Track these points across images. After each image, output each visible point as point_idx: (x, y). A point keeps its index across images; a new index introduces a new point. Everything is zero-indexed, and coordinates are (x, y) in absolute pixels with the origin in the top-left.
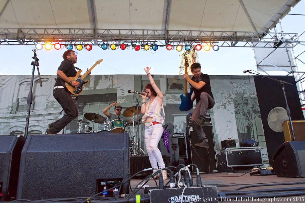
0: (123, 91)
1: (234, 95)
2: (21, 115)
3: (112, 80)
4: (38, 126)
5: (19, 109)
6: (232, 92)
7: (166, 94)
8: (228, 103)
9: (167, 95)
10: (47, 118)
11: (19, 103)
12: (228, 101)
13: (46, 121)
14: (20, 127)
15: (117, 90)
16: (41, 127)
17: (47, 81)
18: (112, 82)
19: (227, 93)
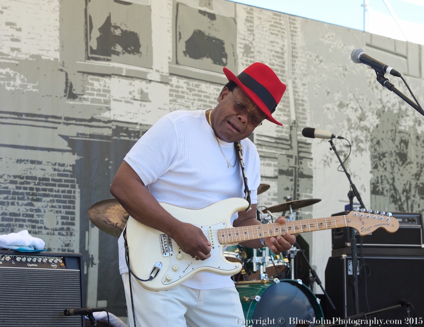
1: (375, 117)
6: (370, 104)
7: (171, 74)
8: (354, 147)
9: (174, 80)
12: (357, 139)
19: (353, 104)
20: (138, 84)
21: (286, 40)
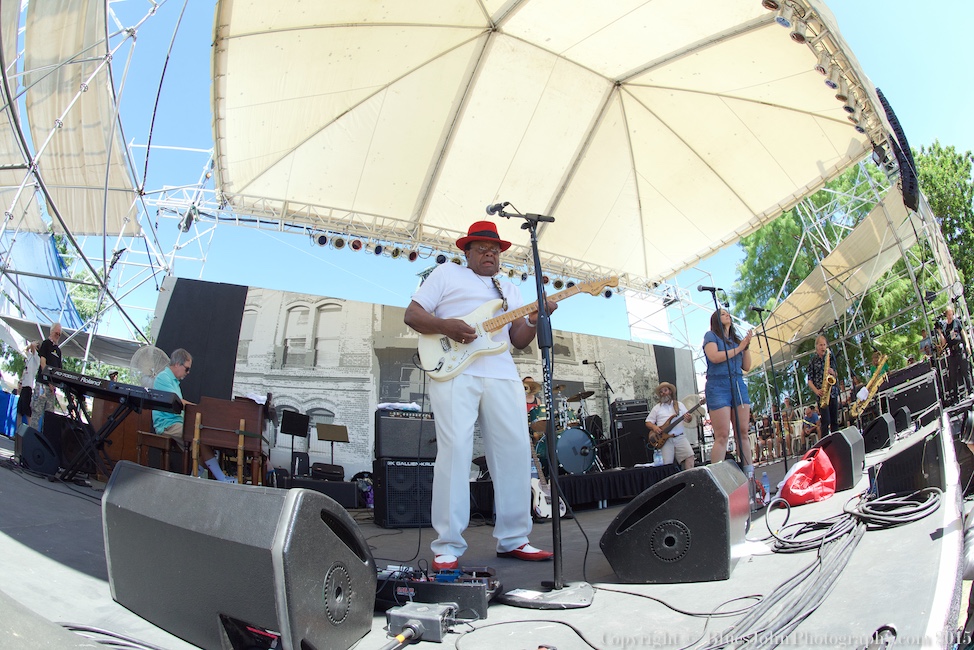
1: (634, 372)
2: (292, 374)
4: (326, 400)
5: (287, 362)
10: (342, 385)
11: (286, 348)
13: (341, 392)
14: (291, 398)
16: (333, 403)
17: (340, 310)
19: (624, 368)
20: (532, 366)
21: (594, 346)
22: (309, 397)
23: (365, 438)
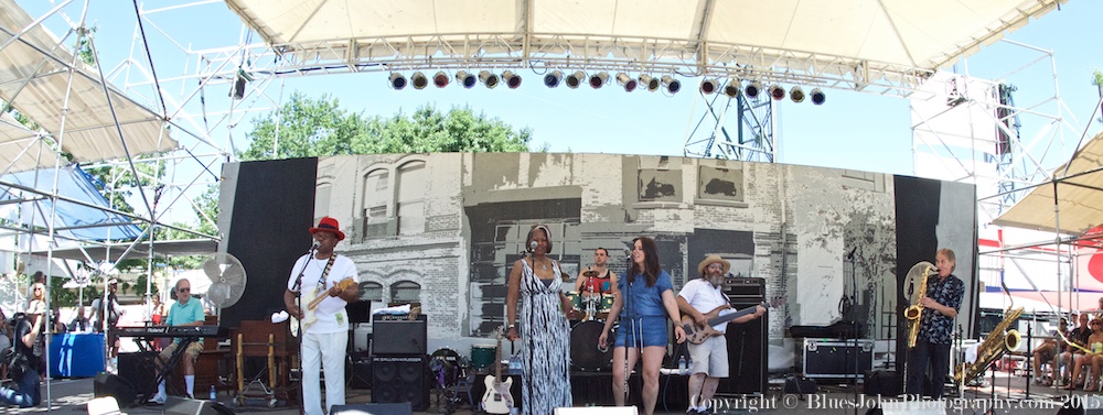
0: (596, 195)
1: (848, 217)
2: (373, 247)
3: (571, 165)
4: (411, 271)
5: (368, 234)
6: (844, 209)
7: (695, 204)
8: (831, 235)
9: (697, 207)
10: (429, 253)
11: (366, 220)
12: (833, 230)
13: (427, 261)
14: (374, 273)
15: (581, 190)
16: (419, 274)
17: (423, 166)
18: (571, 170)
19: (831, 211)
20: (672, 211)
21: (779, 179)
22: (393, 270)
23: (454, 309)
